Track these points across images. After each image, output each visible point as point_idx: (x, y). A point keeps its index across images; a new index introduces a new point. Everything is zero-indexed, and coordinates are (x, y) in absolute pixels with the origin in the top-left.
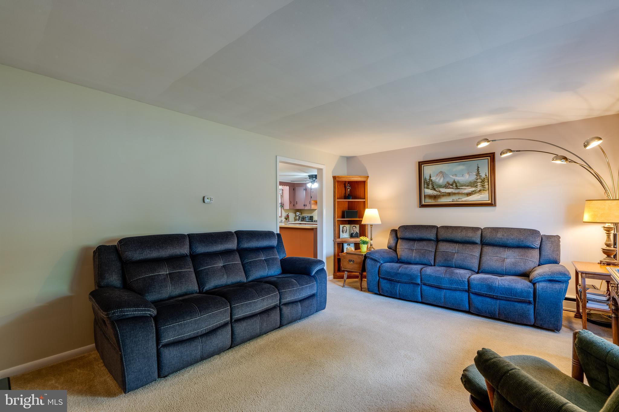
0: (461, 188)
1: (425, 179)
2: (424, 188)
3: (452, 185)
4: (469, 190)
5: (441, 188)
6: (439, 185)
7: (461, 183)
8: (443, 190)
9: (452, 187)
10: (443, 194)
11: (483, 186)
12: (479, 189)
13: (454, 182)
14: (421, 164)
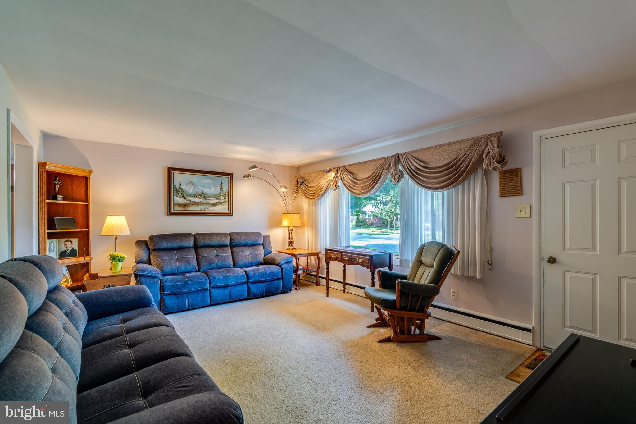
0: (208, 198)
1: (175, 187)
2: (174, 195)
3: (201, 195)
4: (214, 201)
5: (191, 197)
6: (189, 194)
7: (208, 194)
8: (193, 199)
9: (200, 197)
10: (192, 203)
11: (225, 199)
12: (222, 201)
13: (203, 193)
14: (170, 170)
